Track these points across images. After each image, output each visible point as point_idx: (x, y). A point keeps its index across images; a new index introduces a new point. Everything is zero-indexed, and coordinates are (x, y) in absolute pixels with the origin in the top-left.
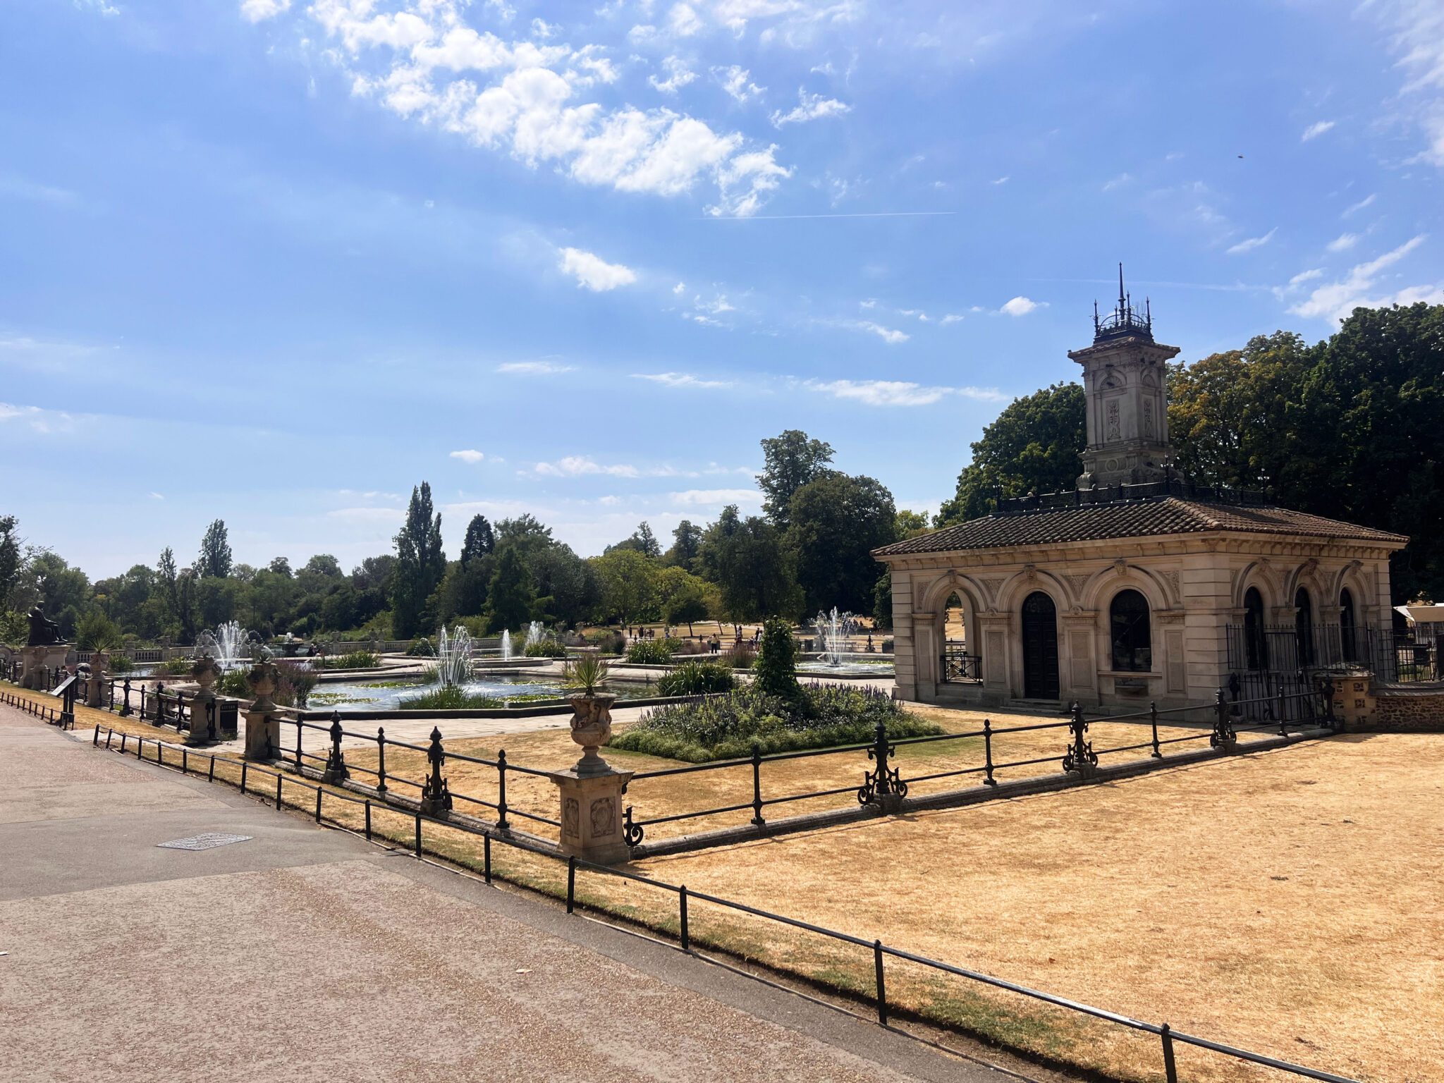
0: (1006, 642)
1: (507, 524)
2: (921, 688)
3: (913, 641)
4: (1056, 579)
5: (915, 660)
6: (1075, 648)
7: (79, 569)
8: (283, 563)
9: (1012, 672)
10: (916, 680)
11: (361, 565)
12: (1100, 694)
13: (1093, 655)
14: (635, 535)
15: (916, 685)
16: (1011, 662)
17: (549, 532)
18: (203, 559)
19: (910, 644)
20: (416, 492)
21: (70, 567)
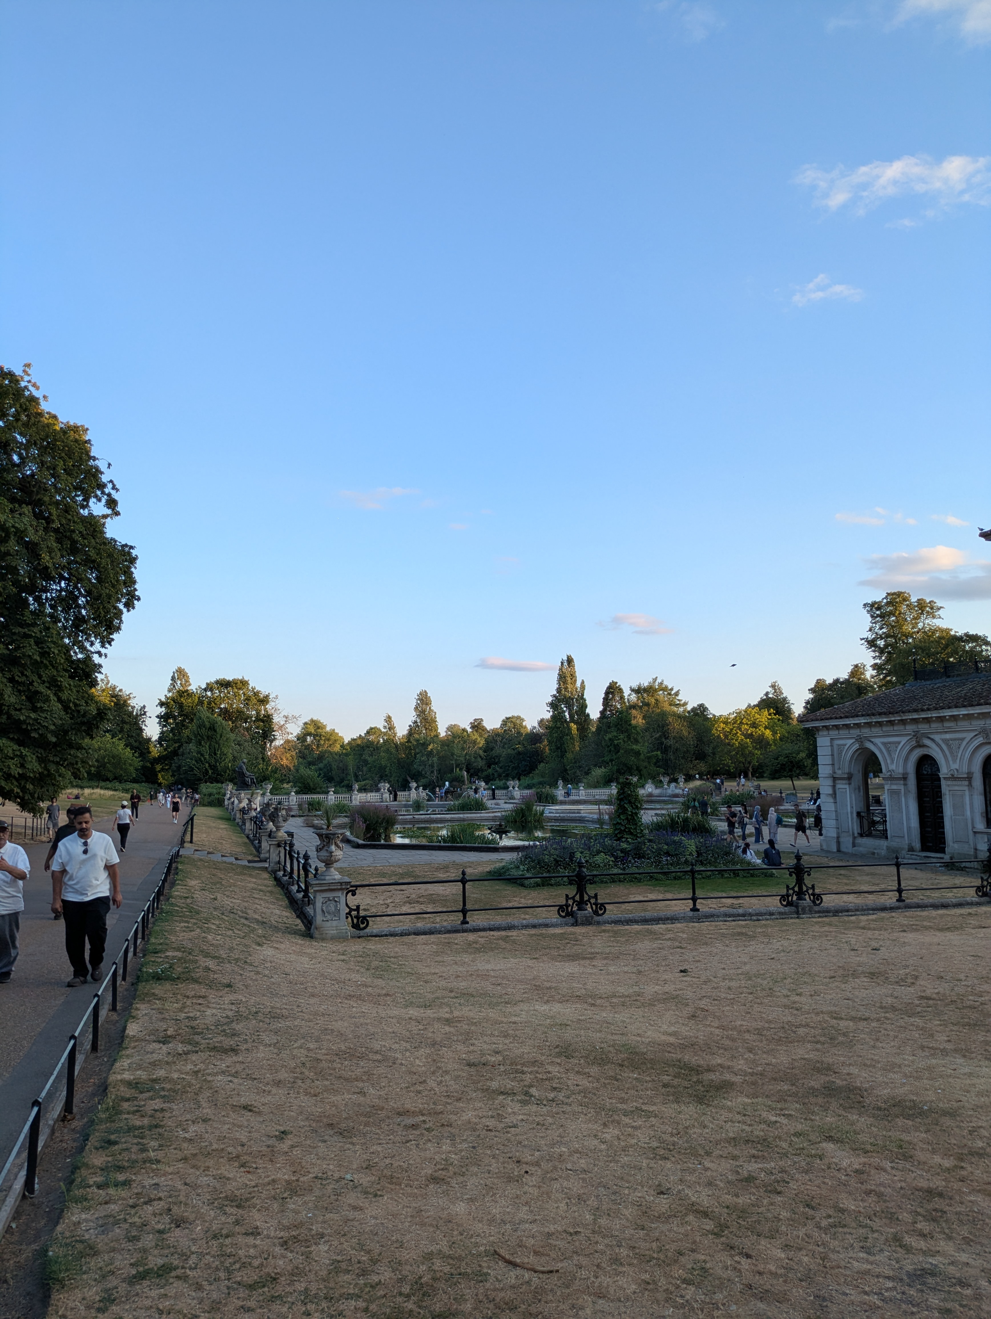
0: (903, 799)
1: (639, 688)
2: (841, 840)
3: (835, 798)
4: (938, 745)
5: (837, 816)
6: (954, 807)
7: (334, 730)
8: (479, 724)
9: (909, 828)
10: (838, 833)
11: (536, 725)
12: (976, 849)
13: (968, 813)
14: (767, 694)
15: (838, 838)
16: (908, 819)
17: (677, 694)
18: (415, 722)
19: (832, 800)
20: (562, 663)
21: (328, 729)
